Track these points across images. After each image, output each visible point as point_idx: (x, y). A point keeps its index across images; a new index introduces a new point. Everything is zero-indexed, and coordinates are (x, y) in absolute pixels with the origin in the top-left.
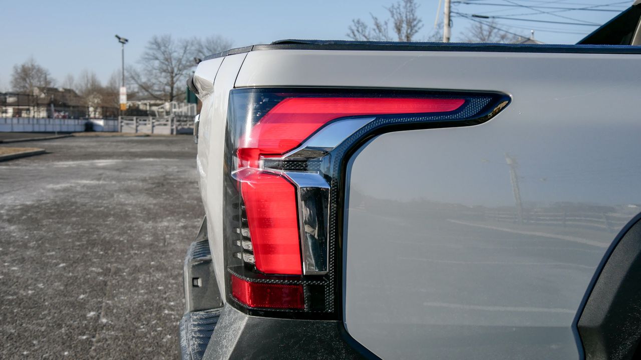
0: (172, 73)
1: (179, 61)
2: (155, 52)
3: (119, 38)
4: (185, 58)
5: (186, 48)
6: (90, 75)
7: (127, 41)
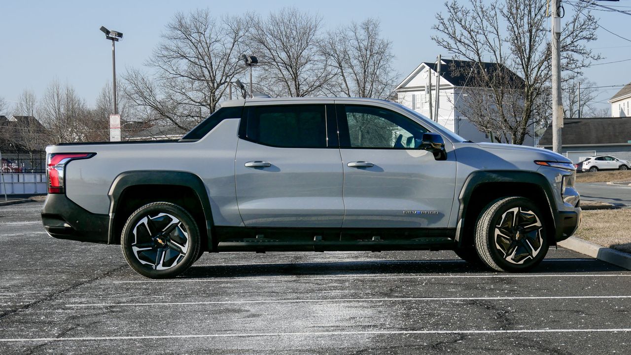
0: (213, 81)
1: (226, 57)
2: (180, 44)
3: (108, 32)
4: (235, 53)
5: (237, 34)
6: (63, 93)
7: (120, 35)
